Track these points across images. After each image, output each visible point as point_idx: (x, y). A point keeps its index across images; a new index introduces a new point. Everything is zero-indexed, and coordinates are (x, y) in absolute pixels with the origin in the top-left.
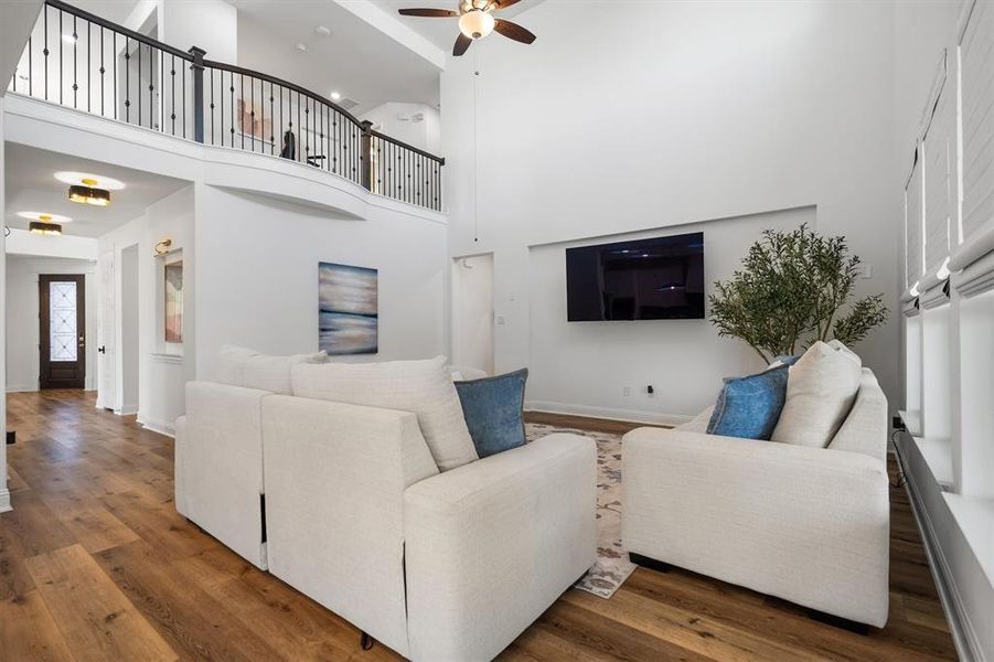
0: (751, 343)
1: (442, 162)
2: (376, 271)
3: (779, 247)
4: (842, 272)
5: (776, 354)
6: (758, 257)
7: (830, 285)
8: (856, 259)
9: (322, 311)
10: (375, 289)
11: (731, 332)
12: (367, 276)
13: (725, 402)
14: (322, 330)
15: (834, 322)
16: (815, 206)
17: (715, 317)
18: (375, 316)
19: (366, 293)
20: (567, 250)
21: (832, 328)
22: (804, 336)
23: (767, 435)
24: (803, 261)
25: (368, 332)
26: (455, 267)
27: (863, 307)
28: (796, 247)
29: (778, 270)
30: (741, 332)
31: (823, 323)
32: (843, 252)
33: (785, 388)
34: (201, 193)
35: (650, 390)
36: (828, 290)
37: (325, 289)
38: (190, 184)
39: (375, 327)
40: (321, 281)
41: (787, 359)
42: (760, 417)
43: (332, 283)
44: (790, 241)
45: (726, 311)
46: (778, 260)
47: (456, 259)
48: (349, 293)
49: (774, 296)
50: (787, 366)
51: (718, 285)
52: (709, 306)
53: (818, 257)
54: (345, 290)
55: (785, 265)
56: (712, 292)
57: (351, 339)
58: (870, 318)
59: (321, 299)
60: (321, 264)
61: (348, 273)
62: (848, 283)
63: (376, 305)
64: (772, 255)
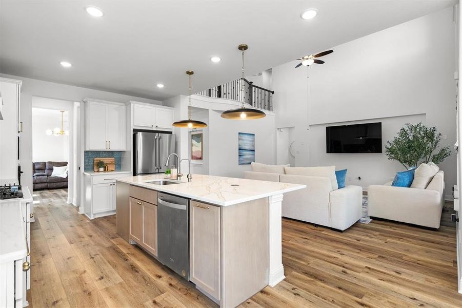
0: (401, 162)
1: (273, 93)
2: (254, 135)
3: (411, 129)
4: (435, 138)
5: (410, 166)
6: (403, 133)
7: (430, 143)
8: (440, 134)
9: (240, 149)
10: (254, 141)
11: (393, 158)
12: (252, 137)
13: (397, 178)
14: (240, 156)
15: (432, 156)
16: (425, 114)
17: (387, 153)
18: (254, 151)
19: (251, 143)
20: (327, 127)
21: (431, 158)
22: (421, 160)
23: (409, 186)
24: (420, 134)
25: (252, 156)
26: (278, 132)
27: (443, 150)
28: (418, 130)
29: (411, 138)
30: (397, 158)
31: (428, 156)
32: (435, 132)
33: (414, 175)
34: (211, 112)
35: (359, 178)
36: (430, 144)
37: (241, 141)
38: (207, 110)
39: (254, 155)
40: (239, 139)
41: (414, 168)
42: (407, 182)
43: (243, 140)
44: (416, 128)
45: (391, 151)
46: (411, 134)
47: (278, 129)
48: (247, 143)
49: (409, 147)
50: (414, 169)
51: (388, 142)
52: (384, 149)
53: (426, 133)
54: (246, 142)
55: (414, 136)
56: (385, 144)
57: (247, 159)
58: (445, 154)
59: (239, 145)
60: (239, 133)
61: (246, 136)
62: (437, 142)
63: (254, 146)
64: (409, 132)
